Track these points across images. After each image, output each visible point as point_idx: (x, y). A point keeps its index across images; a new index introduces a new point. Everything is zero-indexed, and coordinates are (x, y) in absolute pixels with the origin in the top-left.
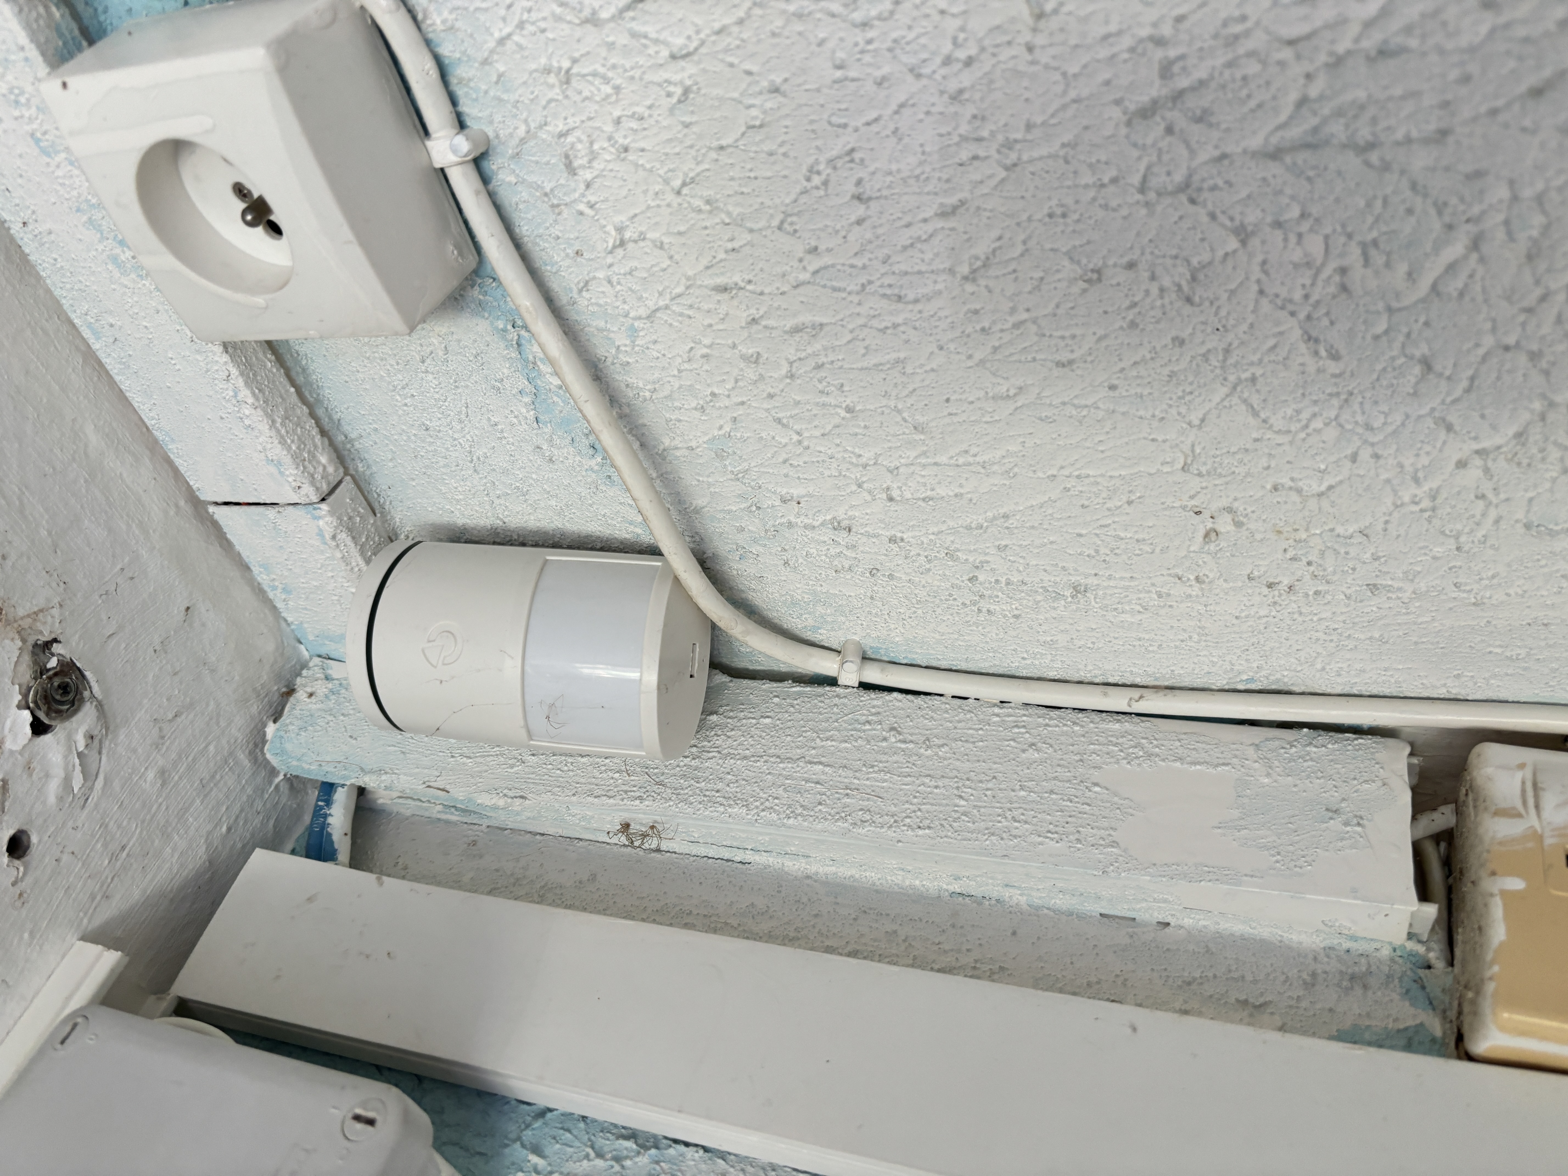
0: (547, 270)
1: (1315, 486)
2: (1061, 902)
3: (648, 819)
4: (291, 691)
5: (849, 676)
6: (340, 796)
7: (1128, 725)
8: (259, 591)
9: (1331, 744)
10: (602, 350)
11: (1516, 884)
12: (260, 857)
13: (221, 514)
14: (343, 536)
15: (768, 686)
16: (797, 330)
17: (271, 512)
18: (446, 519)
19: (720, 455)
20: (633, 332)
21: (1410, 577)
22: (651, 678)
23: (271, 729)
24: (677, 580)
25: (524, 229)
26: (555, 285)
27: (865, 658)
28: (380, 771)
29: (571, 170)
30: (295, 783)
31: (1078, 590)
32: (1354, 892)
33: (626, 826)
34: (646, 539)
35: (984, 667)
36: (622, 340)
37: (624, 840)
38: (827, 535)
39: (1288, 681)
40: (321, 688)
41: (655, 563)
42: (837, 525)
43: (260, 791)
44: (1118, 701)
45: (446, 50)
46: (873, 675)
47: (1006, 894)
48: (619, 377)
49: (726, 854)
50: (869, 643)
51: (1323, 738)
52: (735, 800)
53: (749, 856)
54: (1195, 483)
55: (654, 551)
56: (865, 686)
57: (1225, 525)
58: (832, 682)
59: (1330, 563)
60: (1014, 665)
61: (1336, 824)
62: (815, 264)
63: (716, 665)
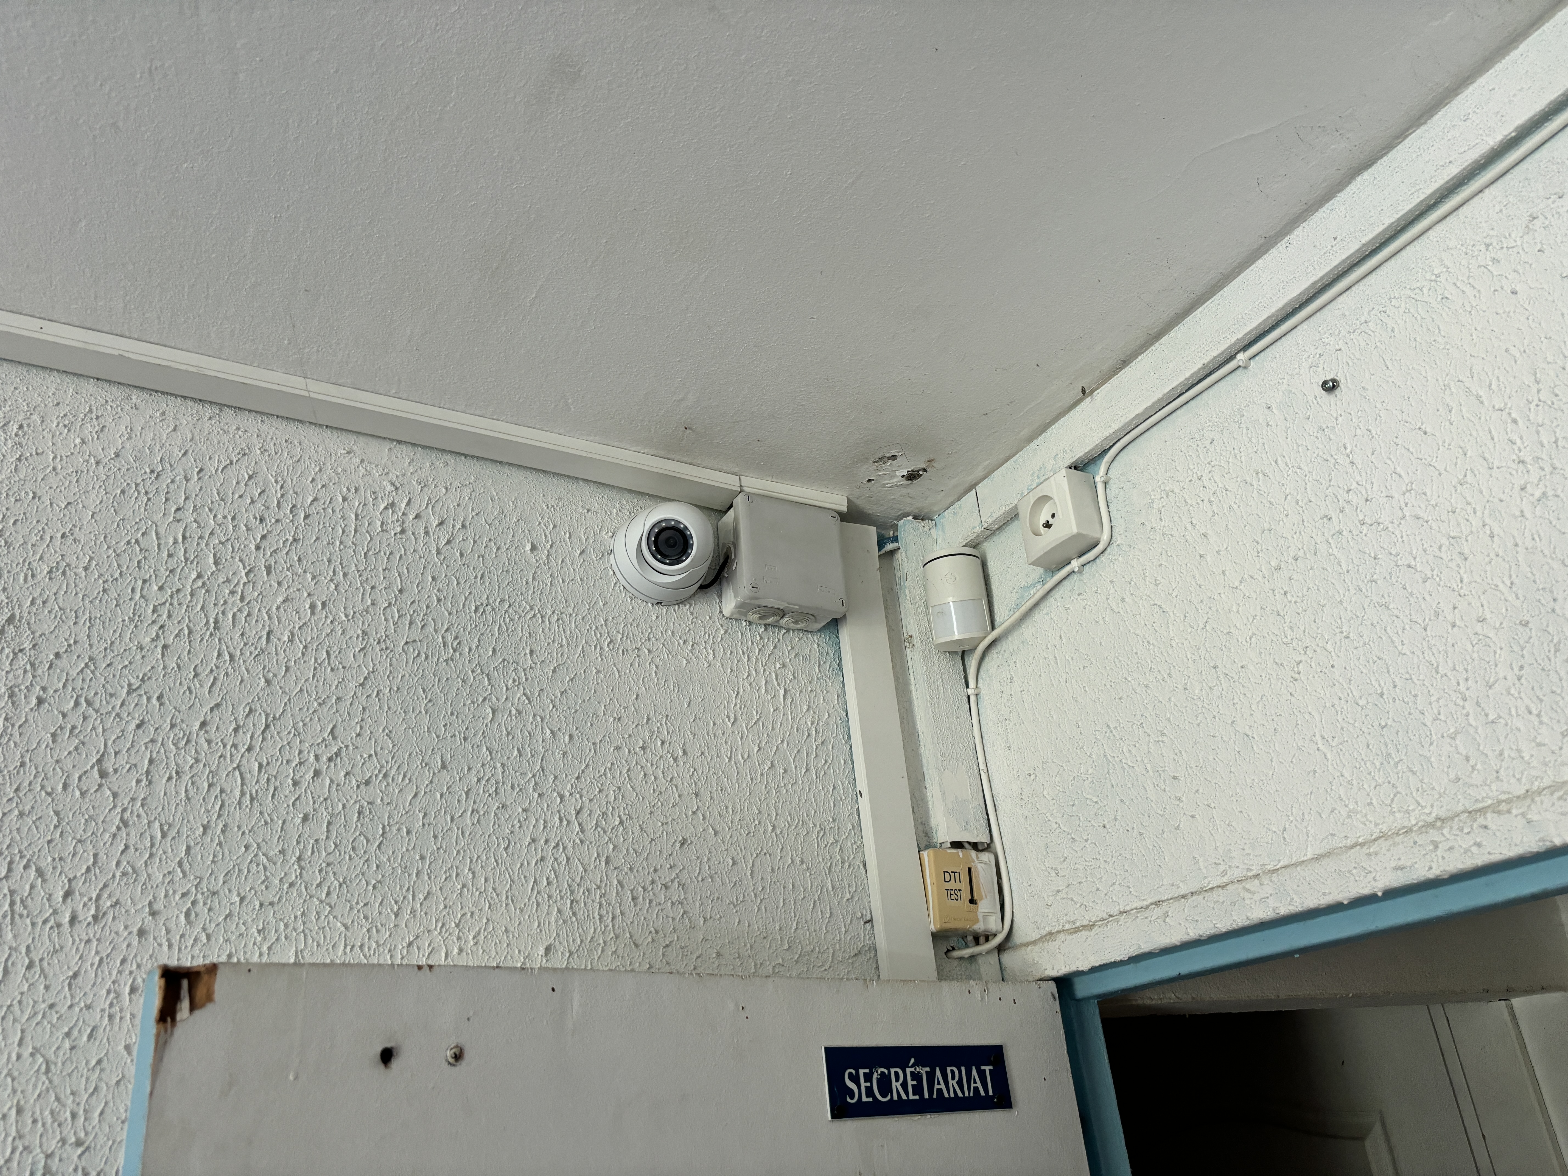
0: (1057, 589)
1: (1045, 793)
2: (924, 761)
3: (915, 643)
4: (923, 520)
5: (970, 691)
6: (896, 544)
7: (976, 771)
8: (952, 504)
9: (985, 823)
10: (1042, 606)
11: (961, 855)
12: (873, 530)
13: (973, 492)
14: (976, 534)
15: (961, 668)
16: (1055, 657)
17: (977, 512)
18: (989, 559)
19: (1023, 642)
20: (1047, 614)
21: (1030, 825)
22: (957, 638)
23: (910, 518)
24: (985, 637)
25: (1065, 583)
26: (1054, 592)
27: (977, 695)
28: (907, 557)
29: (1079, 595)
30: (895, 527)
31: (1009, 748)
32: (948, 828)
33: (911, 637)
34: (997, 623)
35: (983, 730)
36: (1045, 611)
37: (906, 637)
38: (1009, 676)
39: (999, 809)
40: (927, 529)
41: (989, 628)
42: (1012, 678)
43: (891, 519)
44: (982, 767)
45: (1097, 560)
46: (972, 699)
47: (922, 746)
48: (1036, 611)
49: (910, 667)
50: (981, 695)
51: (986, 822)
52: (927, 667)
53: (912, 674)
54: (1040, 766)
55: (993, 627)
56: (969, 697)
57: (1033, 777)
58: (967, 687)
59: (1030, 805)
60: (985, 737)
61: (964, 824)
62: (1070, 659)
63: (963, 652)
